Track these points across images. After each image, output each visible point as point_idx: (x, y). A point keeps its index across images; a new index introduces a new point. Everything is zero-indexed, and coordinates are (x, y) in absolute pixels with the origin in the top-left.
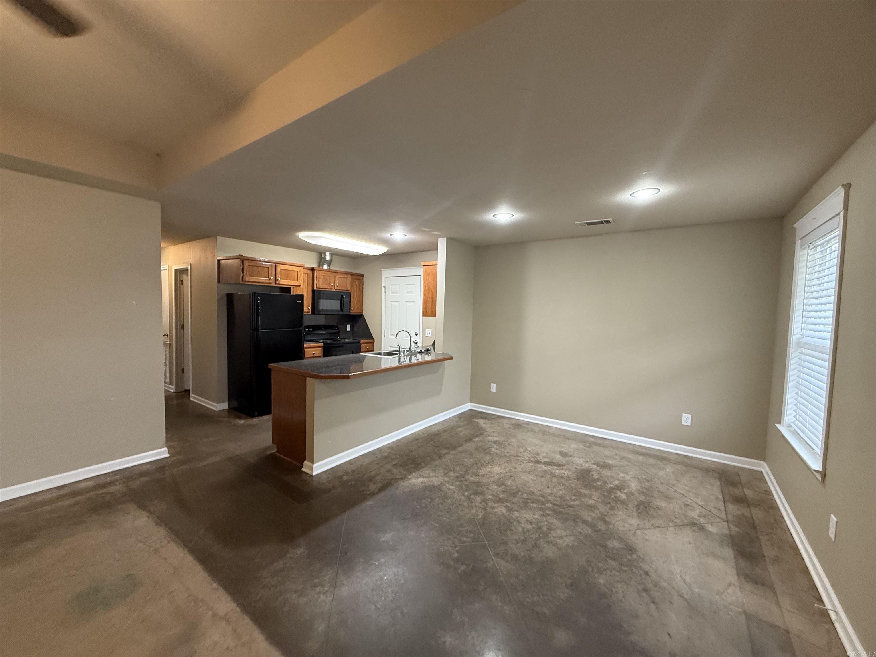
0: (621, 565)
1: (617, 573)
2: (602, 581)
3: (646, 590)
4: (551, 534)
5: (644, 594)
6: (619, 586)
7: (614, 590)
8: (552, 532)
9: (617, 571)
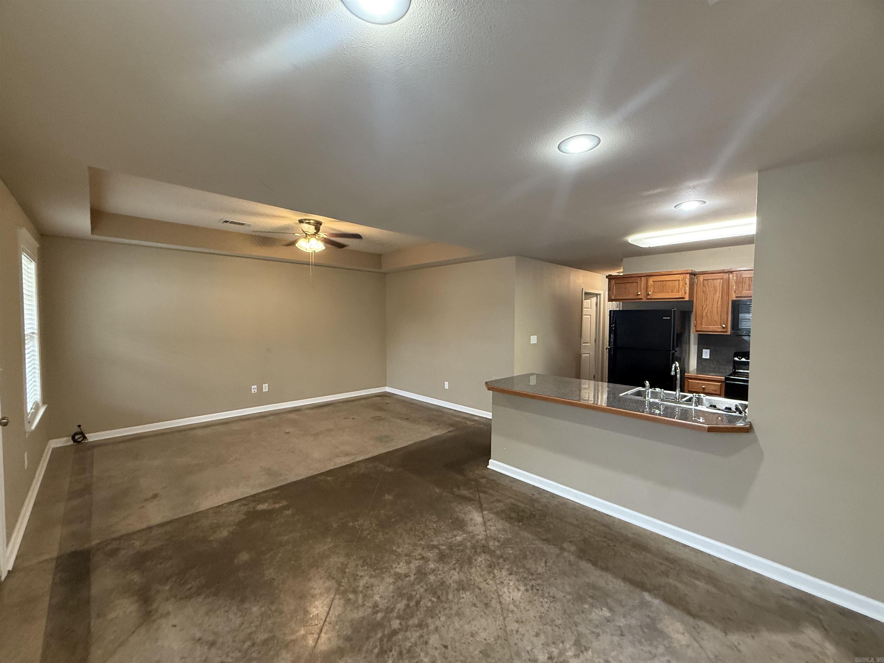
0: (253, 645)
1: (249, 631)
2: (255, 609)
3: (213, 644)
4: (340, 599)
5: (211, 638)
6: (238, 621)
7: (240, 614)
8: (342, 602)
9: (251, 633)
